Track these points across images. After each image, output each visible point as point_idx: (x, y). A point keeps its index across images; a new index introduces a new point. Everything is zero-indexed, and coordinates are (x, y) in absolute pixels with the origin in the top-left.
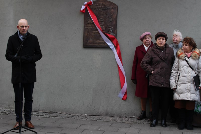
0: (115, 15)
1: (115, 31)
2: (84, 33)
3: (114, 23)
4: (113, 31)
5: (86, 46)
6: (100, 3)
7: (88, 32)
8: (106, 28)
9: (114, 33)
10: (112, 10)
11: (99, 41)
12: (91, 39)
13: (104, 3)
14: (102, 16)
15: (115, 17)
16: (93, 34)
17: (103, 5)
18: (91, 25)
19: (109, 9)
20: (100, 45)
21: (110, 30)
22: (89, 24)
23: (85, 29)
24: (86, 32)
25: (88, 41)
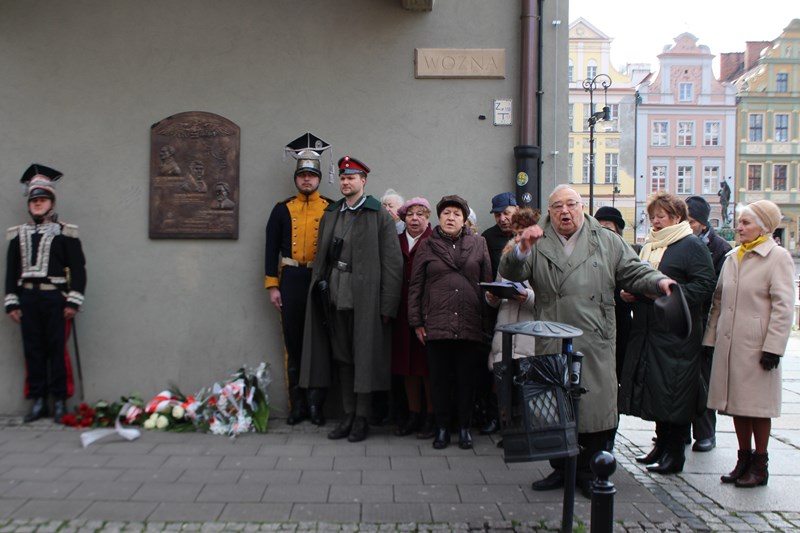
0: (234, 153)
1: (236, 193)
2: (151, 199)
3: (232, 172)
4: (230, 196)
5: (157, 234)
6: (191, 118)
7: (162, 197)
8: (210, 186)
9: (232, 199)
10: (226, 139)
11: (193, 222)
12: (170, 214)
13: (204, 120)
14: (198, 155)
15: (233, 158)
16: (176, 202)
17: (201, 125)
18: (170, 178)
19: (217, 134)
20: (195, 231)
21: (220, 191)
22: (163, 174)
23: (153, 189)
24: (157, 197)
25: (162, 221)
